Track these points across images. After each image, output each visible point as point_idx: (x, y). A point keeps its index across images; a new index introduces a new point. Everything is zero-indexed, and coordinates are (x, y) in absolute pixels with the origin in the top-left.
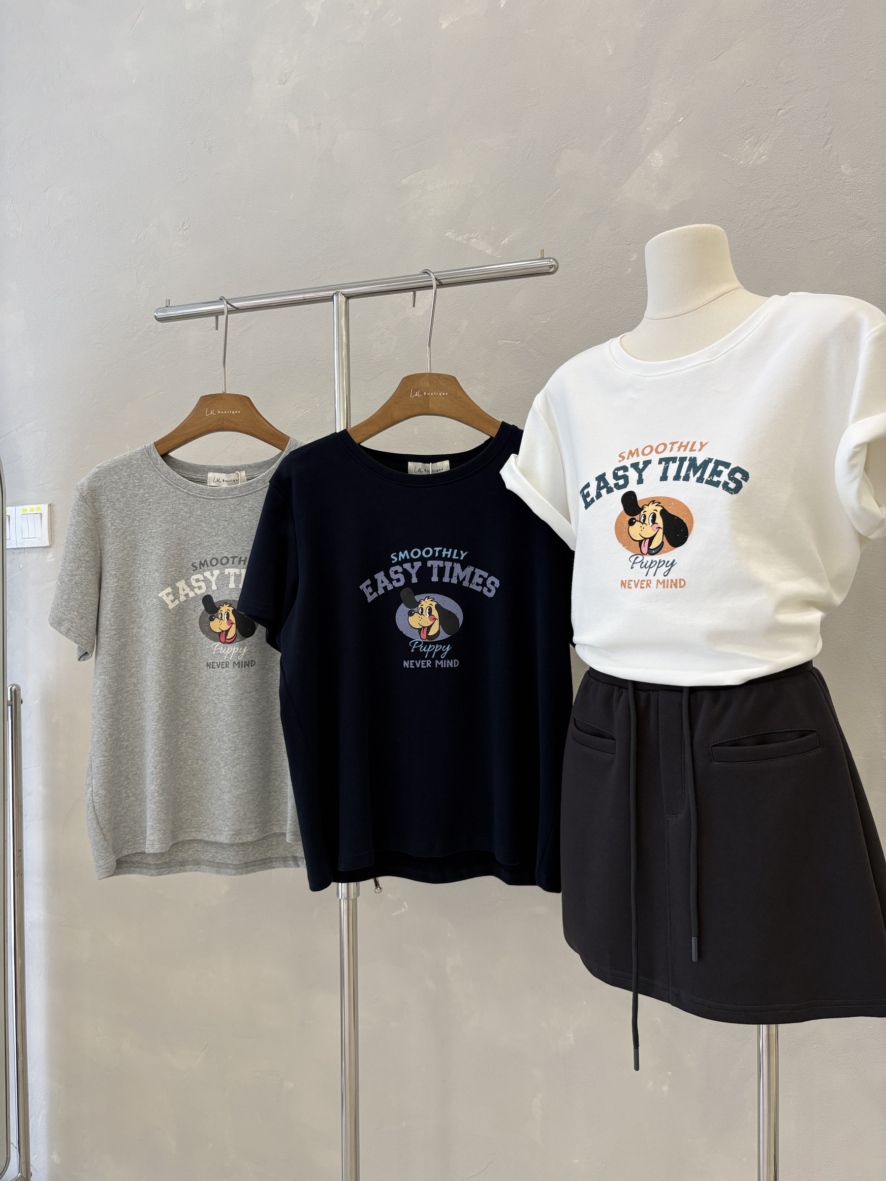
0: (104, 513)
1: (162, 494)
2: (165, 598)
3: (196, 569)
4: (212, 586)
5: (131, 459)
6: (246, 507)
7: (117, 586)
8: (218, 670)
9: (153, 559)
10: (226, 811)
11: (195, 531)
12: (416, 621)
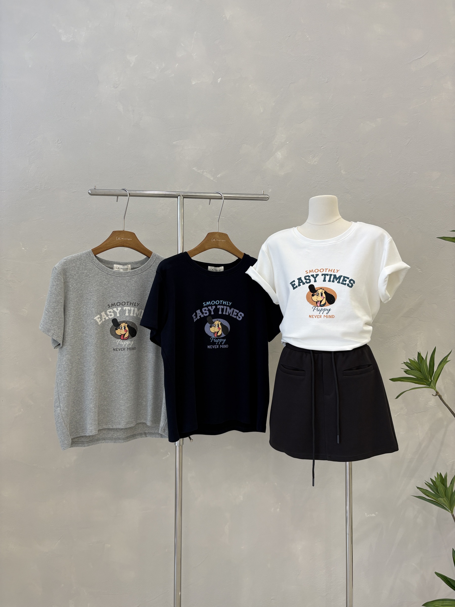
0: (68, 281)
1: (95, 273)
2: (97, 320)
3: (110, 307)
4: (117, 314)
5: (81, 257)
6: (133, 280)
7: (74, 314)
8: (119, 352)
9: (92, 302)
10: (122, 414)
11: (110, 290)
12: (213, 330)
